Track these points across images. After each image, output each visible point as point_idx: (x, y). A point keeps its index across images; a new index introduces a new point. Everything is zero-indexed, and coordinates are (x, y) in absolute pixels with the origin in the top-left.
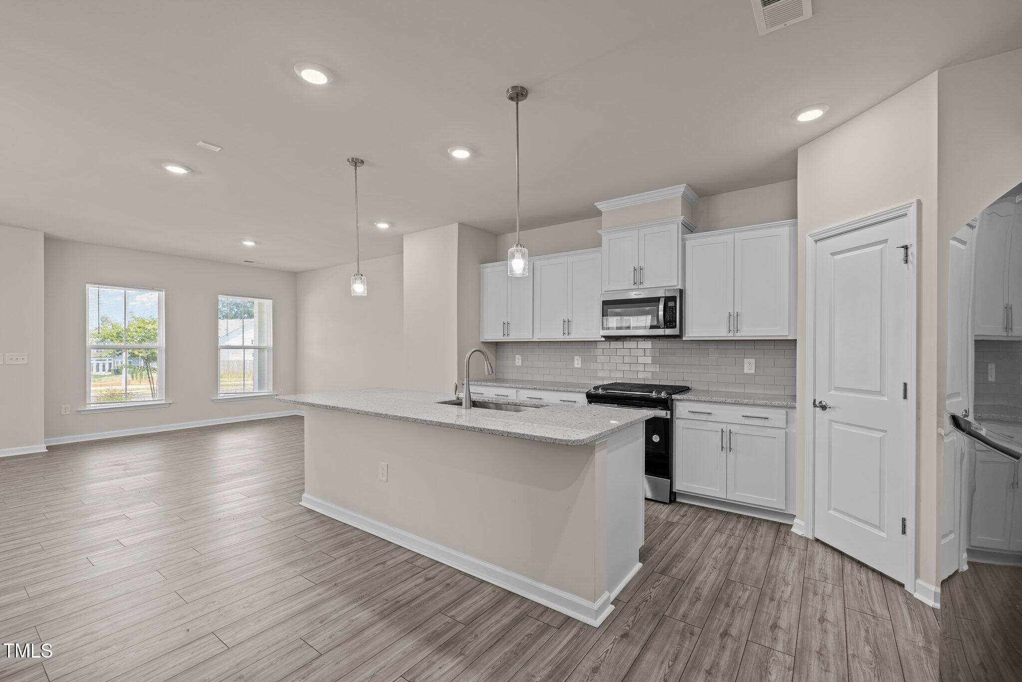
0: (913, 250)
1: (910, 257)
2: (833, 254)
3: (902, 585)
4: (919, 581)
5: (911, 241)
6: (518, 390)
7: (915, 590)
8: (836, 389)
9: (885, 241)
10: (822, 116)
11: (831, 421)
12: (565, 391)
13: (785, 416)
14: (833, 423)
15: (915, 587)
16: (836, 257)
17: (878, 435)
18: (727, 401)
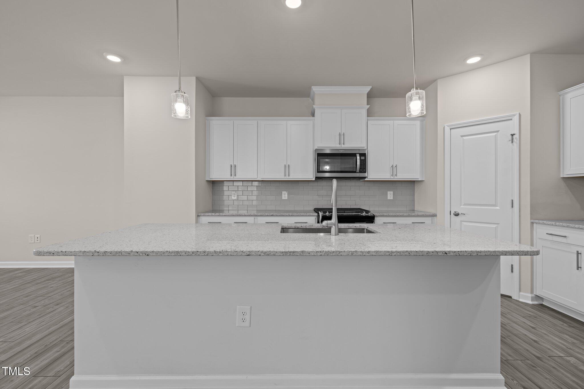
0: (516, 136)
1: (515, 140)
2: (462, 136)
3: (510, 297)
4: (521, 293)
5: (516, 132)
6: (255, 217)
7: (519, 298)
8: (465, 205)
9: (498, 131)
10: (480, 61)
11: (461, 221)
12: (298, 216)
13: (431, 221)
14: (463, 222)
15: (519, 296)
16: (465, 138)
17: (495, 226)
18: (404, 215)
